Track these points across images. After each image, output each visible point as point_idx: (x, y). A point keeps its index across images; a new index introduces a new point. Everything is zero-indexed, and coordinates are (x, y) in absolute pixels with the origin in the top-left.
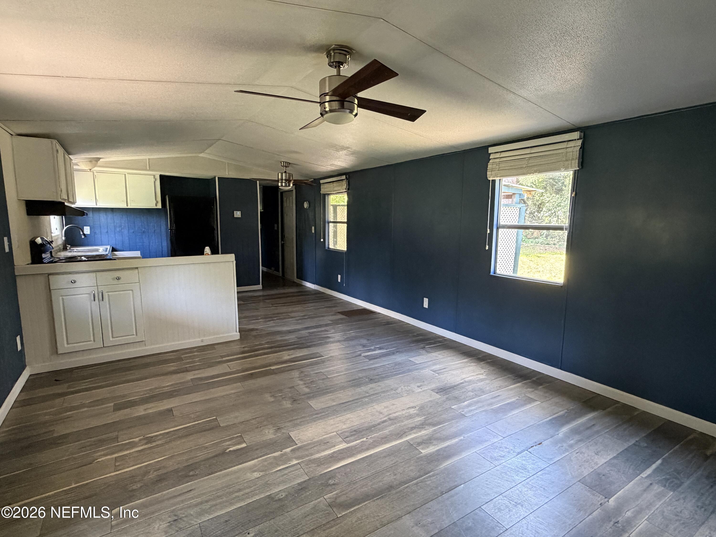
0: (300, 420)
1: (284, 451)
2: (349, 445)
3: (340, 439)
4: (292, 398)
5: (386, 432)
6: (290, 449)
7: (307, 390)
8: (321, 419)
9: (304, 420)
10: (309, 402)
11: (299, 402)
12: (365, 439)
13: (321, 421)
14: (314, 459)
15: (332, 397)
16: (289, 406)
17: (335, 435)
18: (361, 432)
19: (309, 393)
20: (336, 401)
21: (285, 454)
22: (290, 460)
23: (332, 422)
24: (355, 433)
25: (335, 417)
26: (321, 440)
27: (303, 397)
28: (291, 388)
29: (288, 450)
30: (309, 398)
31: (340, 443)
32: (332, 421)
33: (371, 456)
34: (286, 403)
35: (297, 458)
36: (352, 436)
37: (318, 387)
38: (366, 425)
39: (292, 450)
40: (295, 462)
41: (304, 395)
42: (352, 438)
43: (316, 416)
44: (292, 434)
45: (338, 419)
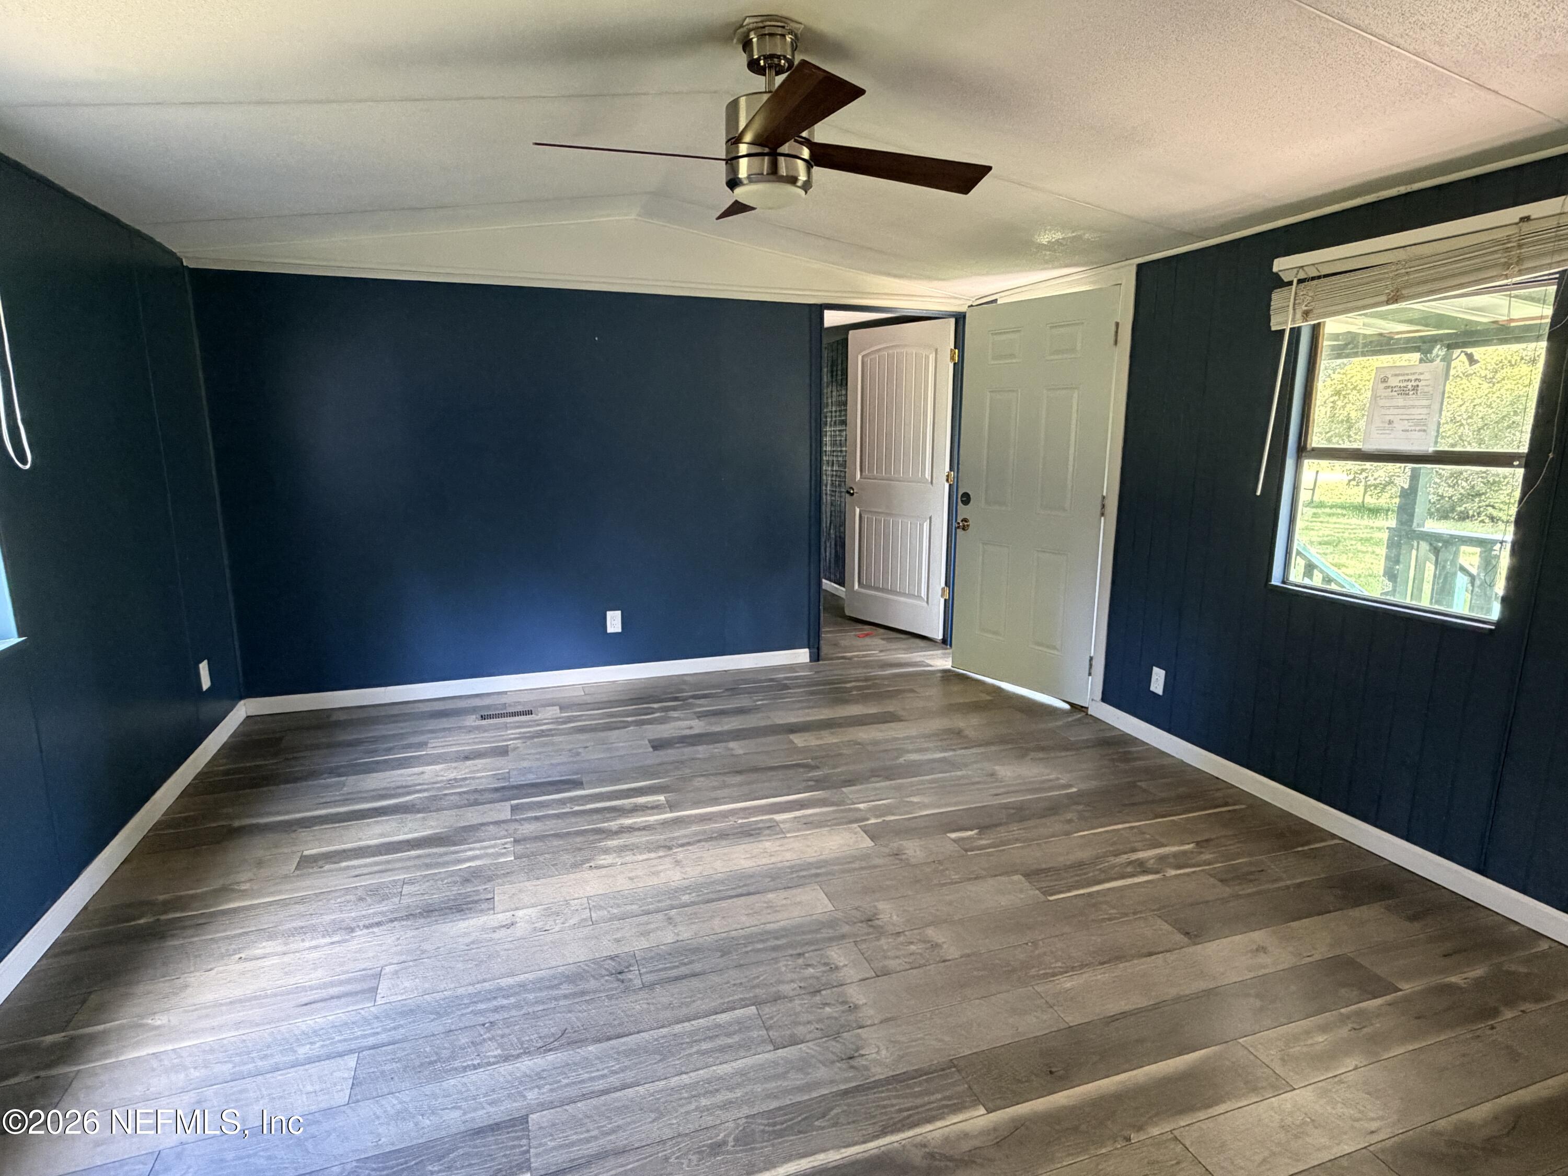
0: (853, 866)
1: (879, 820)
2: (771, 816)
3: (782, 826)
4: (880, 932)
5: (695, 828)
6: (870, 822)
7: (836, 955)
8: (810, 863)
9: (846, 866)
10: (831, 907)
11: (858, 914)
12: (740, 821)
13: (811, 860)
14: (831, 806)
15: (770, 918)
16: (881, 905)
17: (789, 832)
18: (742, 833)
19: (831, 939)
20: (765, 902)
21: (877, 817)
22: (870, 810)
23: (788, 856)
24: (753, 832)
25: (780, 865)
26: (817, 828)
27: (846, 929)
28: (885, 973)
29: (873, 821)
30: (832, 923)
31: (784, 822)
32: (789, 858)
33: (746, 801)
34: (891, 917)
35: (859, 810)
36: (759, 829)
37: (800, 961)
38: (724, 843)
39: (868, 819)
40: (861, 806)
41: (843, 937)
42: (761, 825)
43: (819, 871)
44: (868, 843)
45: (773, 860)
